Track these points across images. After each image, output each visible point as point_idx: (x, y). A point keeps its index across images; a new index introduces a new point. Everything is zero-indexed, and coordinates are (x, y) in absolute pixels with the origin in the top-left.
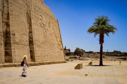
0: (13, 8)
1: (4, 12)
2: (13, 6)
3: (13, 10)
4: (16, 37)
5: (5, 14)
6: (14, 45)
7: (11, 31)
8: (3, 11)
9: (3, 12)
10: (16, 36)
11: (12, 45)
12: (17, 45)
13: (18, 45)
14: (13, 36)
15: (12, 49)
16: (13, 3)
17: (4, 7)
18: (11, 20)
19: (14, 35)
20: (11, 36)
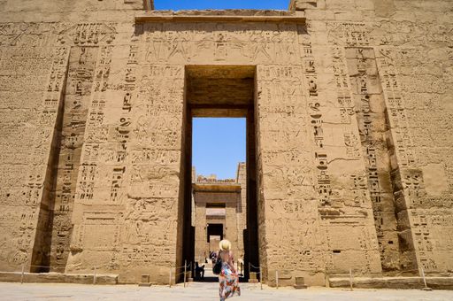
0: (399, 88)
1: (370, 111)
2: (398, 83)
3: (403, 92)
4: (429, 179)
5: (377, 118)
6: (419, 210)
7: (401, 166)
8: (367, 110)
9: (370, 114)
10: (426, 176)
11: (409, 211)
12: (434, 209)
13: (443, 209)
14: (411, 180)
15: (412, 225)
16: (396, 73)
17: (367, 97)
18: (397, 129)
19: (417, 174)
20: (403, 180)
